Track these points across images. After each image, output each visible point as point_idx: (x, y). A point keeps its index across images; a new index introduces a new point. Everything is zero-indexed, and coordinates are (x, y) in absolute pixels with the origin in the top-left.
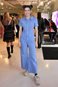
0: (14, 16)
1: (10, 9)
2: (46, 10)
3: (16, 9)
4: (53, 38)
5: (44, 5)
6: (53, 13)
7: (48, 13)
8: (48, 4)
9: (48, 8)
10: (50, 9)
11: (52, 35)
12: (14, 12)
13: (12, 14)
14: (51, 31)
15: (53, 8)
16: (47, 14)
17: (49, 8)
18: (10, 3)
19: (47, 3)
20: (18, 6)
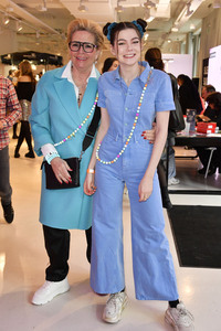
0: (40, 63)
1: (18, 34)
2: (182, 38)
3: (48, 33)
5: (175, 14)
6: (212, 51)
7: (187, 52)
8: (194, 7)
9: (192, 27)
10: (197, 33)
11: (213, 149)
12: (38, 47)
13: (30, 53)
14: (210, 134)
15: (214, 27)
16: (183, 55)
17: (196, 30)
19: (189, 4)
20: (54, 17)
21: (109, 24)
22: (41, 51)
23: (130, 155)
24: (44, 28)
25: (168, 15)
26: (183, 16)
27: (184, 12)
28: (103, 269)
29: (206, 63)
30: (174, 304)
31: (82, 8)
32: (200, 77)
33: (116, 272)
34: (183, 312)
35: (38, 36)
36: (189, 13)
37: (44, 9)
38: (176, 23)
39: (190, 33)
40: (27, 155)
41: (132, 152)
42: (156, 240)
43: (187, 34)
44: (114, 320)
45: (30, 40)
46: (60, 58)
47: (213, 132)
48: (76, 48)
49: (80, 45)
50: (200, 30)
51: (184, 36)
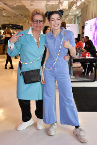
0: (13, 29)
1: (4, 16)
2: (73, 17)
3: (15, 16)
4: (90, 69)
6: (86, 22)
7: (75, 23)
9: (78, 13)
10: (79, 15)
11: (88, 63)
12: (12, 22)
13: (9, 24)
14: (87, 57)
15: (86, 12)
18: (5, 4)
19: (76, 3)
20: (19, 9)
21: (47, 12)
22: (15, 24)
23: (57, 66)
24: (15, 14)
25: (67, 8)
26: (74, 8)
27: (74, 6)
28: (47, 114)
29: (83, 28)
30: (77, 127)
31: (31, 5)
32: (81, 33)
33: (53, 115)
34: (81, 130)
35: (12, 17)
36: (76, 6)
37: (15, 6)
38: (71, 11)
39: (76, 15)
40: (10, 68)
41: (58, 65)
42: (69, 102)
43: (75, 16)
44: (53, 134)
45: (9, 19)
46: (22, 26)
48: (36, 23)
49: (38, 21)
50: (80, 14)
51: (74, 16)
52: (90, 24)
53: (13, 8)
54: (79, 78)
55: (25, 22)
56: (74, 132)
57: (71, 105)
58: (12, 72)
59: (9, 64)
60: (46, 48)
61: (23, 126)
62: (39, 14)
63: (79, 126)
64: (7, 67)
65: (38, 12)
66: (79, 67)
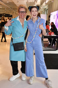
0: (6, 17)
2: (43, 10)
3: (8, 9)
6: (51, 13)
7: (44, 14)
9: (46, 7)
10: (47, 9)
11: (53, 39)
13: (4, 14)
14: (52, 35)
18: (1, 1)
20: (10, 4)
22: (7, 13)
24: (7, 7)
25: (40, 4)
26: (44, 4)
27: (44, 3)
29: (49, 17)
30: (47, 79)
31: (18, 2)
32: (48, 20)
33: (32, 71)
34: (49, 81)
35: (6, 9)
37: (8, 2)
38: (42, 6)
40: (4, 41)
41: (35, 40)
43: (44, 9)
44: (32, 83)
45: (3, 11)
46: (12, 15)
47: (53, 35)
48: (21, 13)
49: (22, 12)
50: (48, 8)
52: (54, 14)
53: (6, 4)
54: (47, 48)
55: (14, 13)
56: (45, 82)
57: (43, 65)
58: (6, 44)
59: (4, 38)
60: (28, 29)
61: (13, 78)
62: (23, 8)
63: (48, 78)
64: (2, 40)
65: (22, 6)
66: (47, 41)
